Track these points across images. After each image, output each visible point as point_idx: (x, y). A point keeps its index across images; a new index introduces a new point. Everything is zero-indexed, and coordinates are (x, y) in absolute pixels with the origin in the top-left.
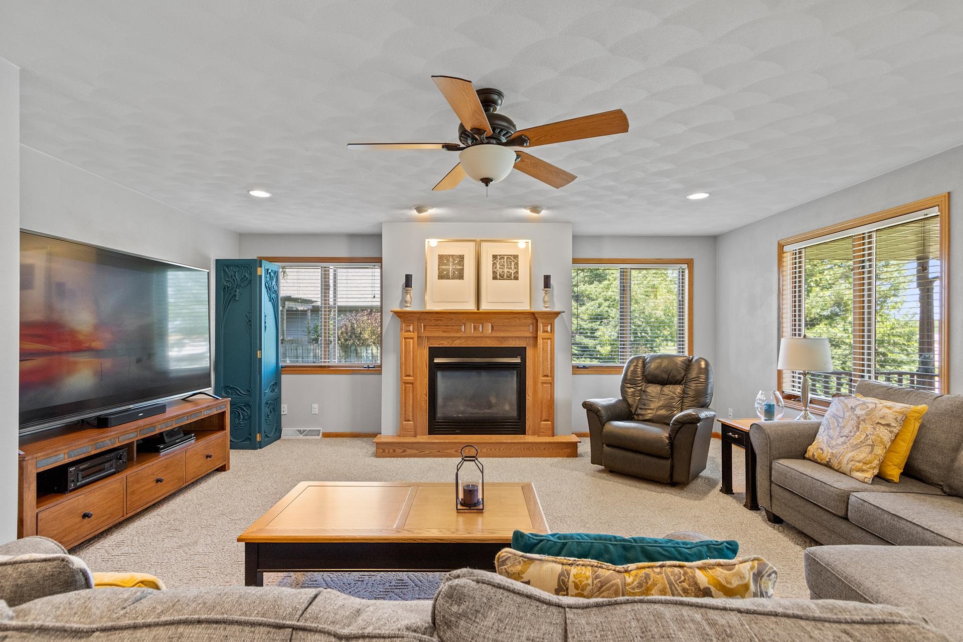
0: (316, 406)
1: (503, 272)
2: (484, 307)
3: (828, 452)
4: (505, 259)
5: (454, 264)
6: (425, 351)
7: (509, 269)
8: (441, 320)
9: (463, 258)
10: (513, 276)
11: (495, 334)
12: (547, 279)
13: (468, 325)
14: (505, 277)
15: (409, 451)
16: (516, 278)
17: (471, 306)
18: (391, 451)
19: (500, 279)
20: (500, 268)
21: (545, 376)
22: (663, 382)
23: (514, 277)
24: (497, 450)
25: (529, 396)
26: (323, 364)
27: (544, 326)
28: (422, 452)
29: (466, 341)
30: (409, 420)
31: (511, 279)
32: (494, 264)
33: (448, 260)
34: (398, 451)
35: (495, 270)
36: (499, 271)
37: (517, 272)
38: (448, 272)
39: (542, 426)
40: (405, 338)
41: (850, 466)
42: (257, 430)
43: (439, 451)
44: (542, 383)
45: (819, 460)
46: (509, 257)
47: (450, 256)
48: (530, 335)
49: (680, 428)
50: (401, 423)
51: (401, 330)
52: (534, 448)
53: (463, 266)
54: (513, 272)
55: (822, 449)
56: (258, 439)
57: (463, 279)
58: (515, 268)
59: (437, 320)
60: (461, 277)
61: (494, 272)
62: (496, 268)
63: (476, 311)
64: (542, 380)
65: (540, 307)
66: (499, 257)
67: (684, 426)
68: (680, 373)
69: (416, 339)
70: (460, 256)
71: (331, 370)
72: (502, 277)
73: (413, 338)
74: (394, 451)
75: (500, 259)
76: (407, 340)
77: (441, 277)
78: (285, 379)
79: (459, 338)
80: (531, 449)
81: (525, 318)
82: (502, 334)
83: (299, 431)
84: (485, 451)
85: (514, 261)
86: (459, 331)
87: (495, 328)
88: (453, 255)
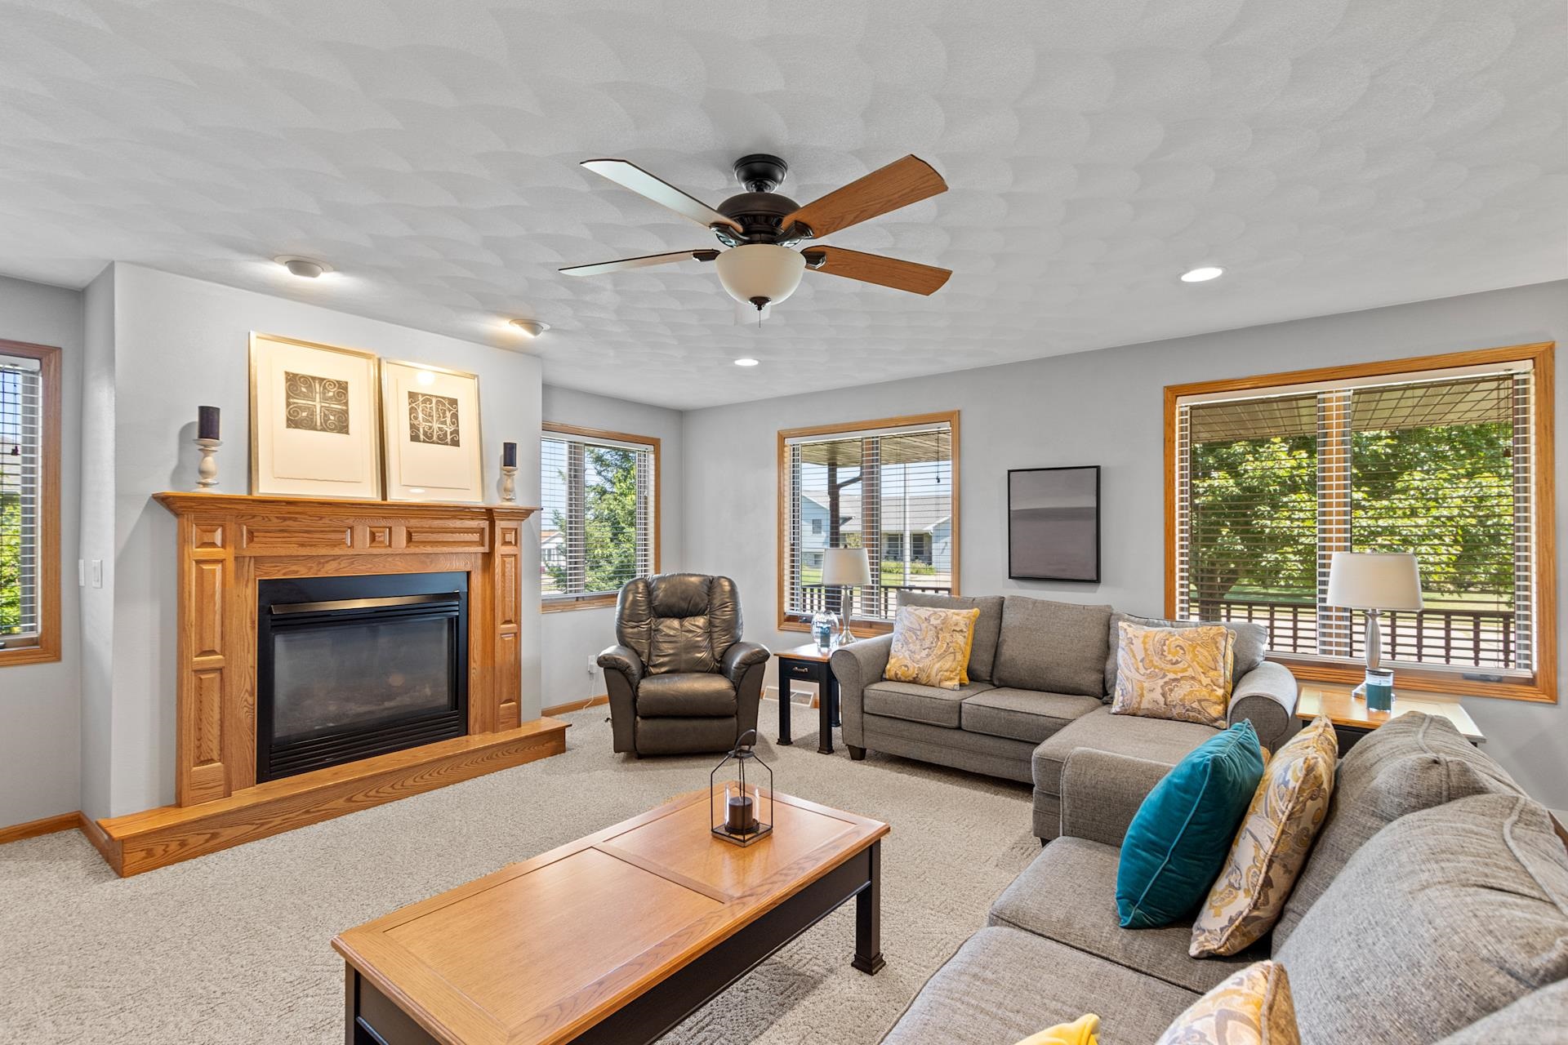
1: (430, 427)
2: (396, 496)
3: (914, 667)
4: (434, 404)
5: (325, 399)
6: (252, 591)
7: (441, 423)
8: (295, 520)
9: (346, 389)
10: (449, 437)
11: (412, 549)
12: (509, 449)
13: (358, 529)
14: (435, 438)
15: (227, 833)
16: (456, 443)
17: (368, 492)
18: (174, 846)
19: (424, 441)
20: (424, 420)
21: (504, 623)
22: (681, 615)
23: (452, 439)
24: (435, 774)
25: (475, 662)
27: (505, 533)
28: (262, 824)
29: (352, 563)
30: (209, 761)
31: (446, 444)
32: (412, 410)
33: (309, 388)
34: (194, 840)
35: (416, 422)
36: (423, 426)
37: (456, 432)
38: (312, 413)
39: (501, 713)
40: (198, 562)
41: (938, 677)
43: (308, 812)
44: (503, 635)
45: (903, 679)
46: (440, 400)
47: (314, 378)
48: (480, 549)
49: (746, 671)
51: (186, 541)
53: (346, 404)
54: (449, 431)
55: (906, 666)
57: (347, 433)
58: (453, 423)
59: (285, 519)
60: (343, 428)
61: (412, 426)
62: (415, 418)
63: (377, 499)
64: (501, 629)
65: (496, 502)
66: (421, 398)
68: (703, 600)
69: (231, 565)
70: (338, 382)
72: (429, 439)
73: (222, 561)
74: (183, 844)
75: (424, 402)
76: (206, 567)
79: (335, 558)
80: (494, 756)
82: (428, 549)
84: (412, 783)
85: (450, 411)
86: (342, 542)
87: (416, 537)
88: (323, 379)
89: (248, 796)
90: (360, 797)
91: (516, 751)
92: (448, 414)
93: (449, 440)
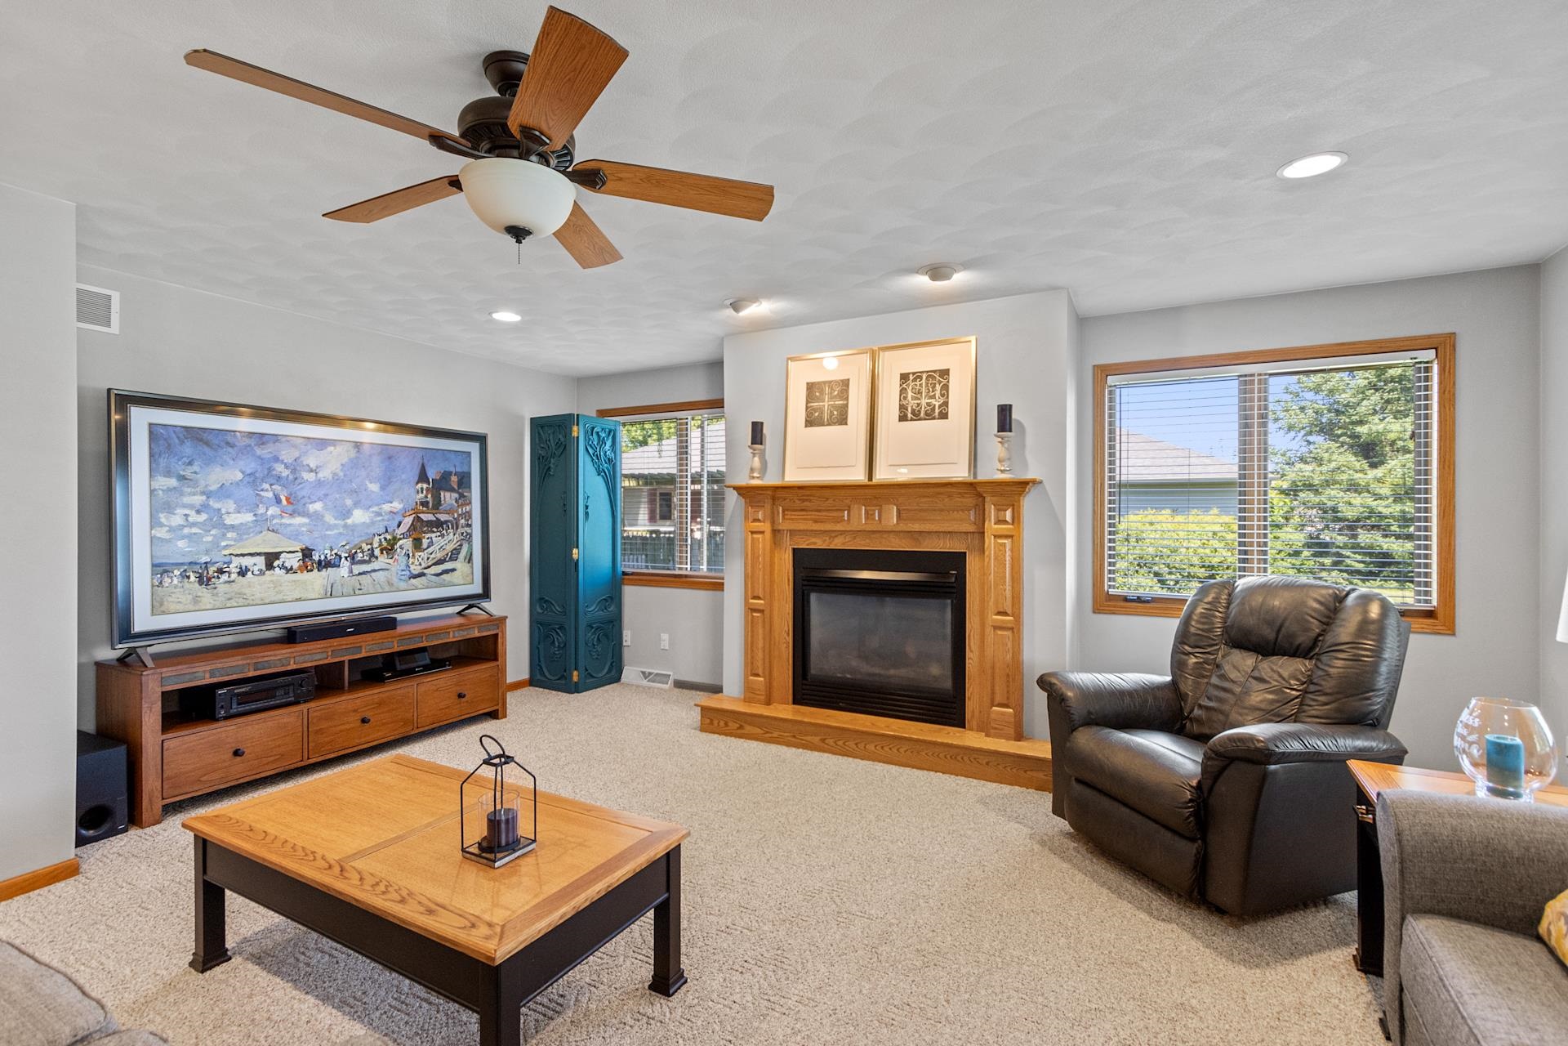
0: (665, 637)
1: (918, 405)
2: (882, 475)
4: (924, 381)
5: (832, 398)
6: (787, 556)
7: (931, 397)
8: (810, 501)
9: (848, 386)
10: (937, 411)
11: (902, 527)
12: (1005, 412)
13: (855, 508)
14: (922, 415)
15: (748, 729)
16: (944, 416)
17: (858, 475)
18: (722, 723)
19: (912, 420)
20: (914, 398)
21: (999, 613)
23: (940, 413)
24: (895, 750)
26: (677, 572)
27: (999, 510)
28: (767, 732)
29: (855, 538)
30: (757, 675)
31: (934, 418)
32: (903, 391)
33: (822, 392)
34: (733, 726)
35: (904, 402)
36: (911, 404)
37: (946, 404)
38: (822, 413)
39: (993, 716)
40: (752, 533)
42: (573, 667)
43: (794, 736)
44: (996, 628)
46: (930, 375)
47: (825, 383)
48: (972, 528)
49: (1224, 768)
50: (746, 677)
51: (746, 518)
52: (966, 758)
53: (847, 399)
54: (937, 404)
56: (575, 679)
57: (846, 424)
58: (943, 395)
59: (804, 501)
60: (843, 420)
61: (902, 408)
62: (905, 398)
63: (867, 482)
64: (993, 620)
65: (992, 471)
66: (911, 377)
67: (1232, 767)
69: (768, 535)
70: (842, 381)
71: (686, 583)
72: (916, 416)
73: (763, 532)
74: (726, 724)
75: (914, 380)
76: (755, 536)
77: (810, 422)
78: (630, 593)
79: (842, 533)
80: (959, 758)
81: (961, 495)
82: (916, 527)
83: (643, 673)
84: (873, 748)
85: (940, 382)
86: (840, 520)
87: (904, 515)
88: (831, 382)
89: (785, 711)
90: (831, 742)
91: (987, 763)
92: (938, 387)
93: (937, 414)
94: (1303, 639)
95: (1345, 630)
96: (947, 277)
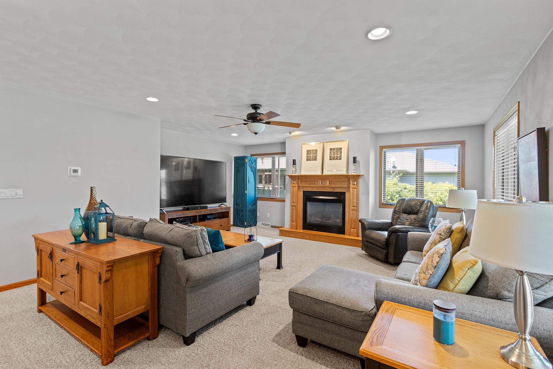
0: (268, 214)
2: (325, 173)
5: (313, 154)
6: (301, 193)
7: (337, 154)
8: (307, 179)
9: (317, 151)
10: (339, 158)
11: (330, 186)
12: (355, 159)
13: (318, 181)
15: (291, 235)
16: (340, 159)
17: (319, 173)
19: (333, 160)
20: (333, 154)
21: (353, 207)
22: (409, 213)
26: (272, 197)
27: (353, 182)
28: (296, 236)
29: (318, 188)
30: (294, 222)
31: (338, 160)
32: (330, 153)
33: (311, 152)
34: (288, 234)
35: (331, 155)
36: (333, 156)
37: (341, 156)
38: (310, 158)
39: (351, 231)
40: (293, 187)
42: (245, 221)
43: (303, 237)
44: (352, 210)
46: (337, 149)
47: (311, 150)
48: (347, 186)
49: (391, 234)
50: (291, 222)
51: (291, 183)
52: (344, 241)
53: (317, 154)
54: (339, 156)
56: (245, 224)
58: (340, 154)
60: (316, 159)
61: (330, 157)
62: (331, 154)
63: (321, 175)
64: (352, 208)
65: (352, 173)
66: (333, 149)
68: (418, 209)
69: (297, 187)
70: (316, 150)
72: (334, 159)
73: (295, 187)
74: (286, 234)
75: (333, 150)
77: (307, 160)
78: (259, 203)
79: (315, 187)
81: (345, 178)
82: (334, 186)
83: (263, 224)
84: (322, 239)
85: (339, 151)
86: (315, 184)
87: (330, 183)
88: (313, 150)
89: (301, 231)
90: (312, 238)
91: (349, 242)
92: (339, 152)
93: (339, 159)
94: (416, 211)
95: (423, 208)
96: (340, 128)
